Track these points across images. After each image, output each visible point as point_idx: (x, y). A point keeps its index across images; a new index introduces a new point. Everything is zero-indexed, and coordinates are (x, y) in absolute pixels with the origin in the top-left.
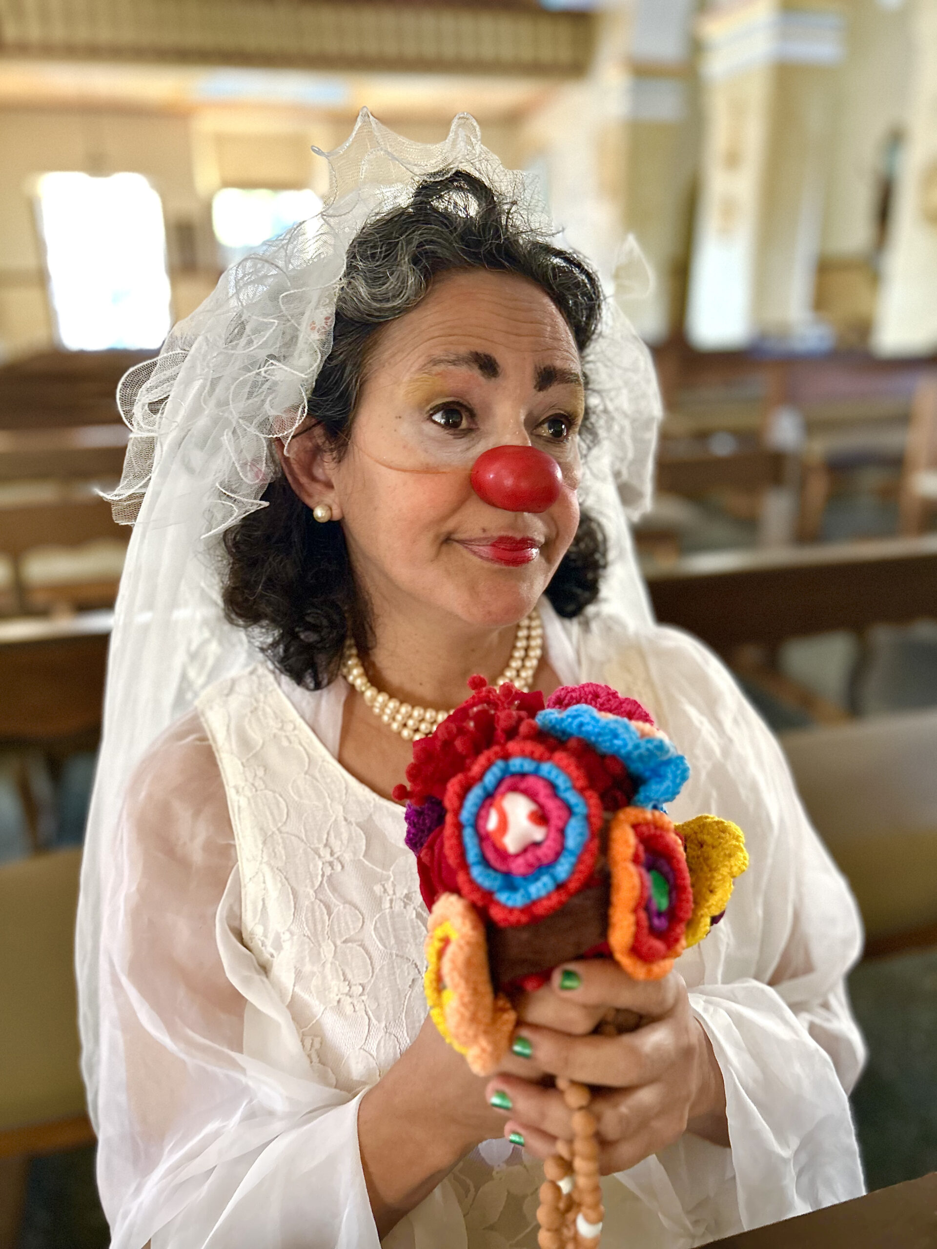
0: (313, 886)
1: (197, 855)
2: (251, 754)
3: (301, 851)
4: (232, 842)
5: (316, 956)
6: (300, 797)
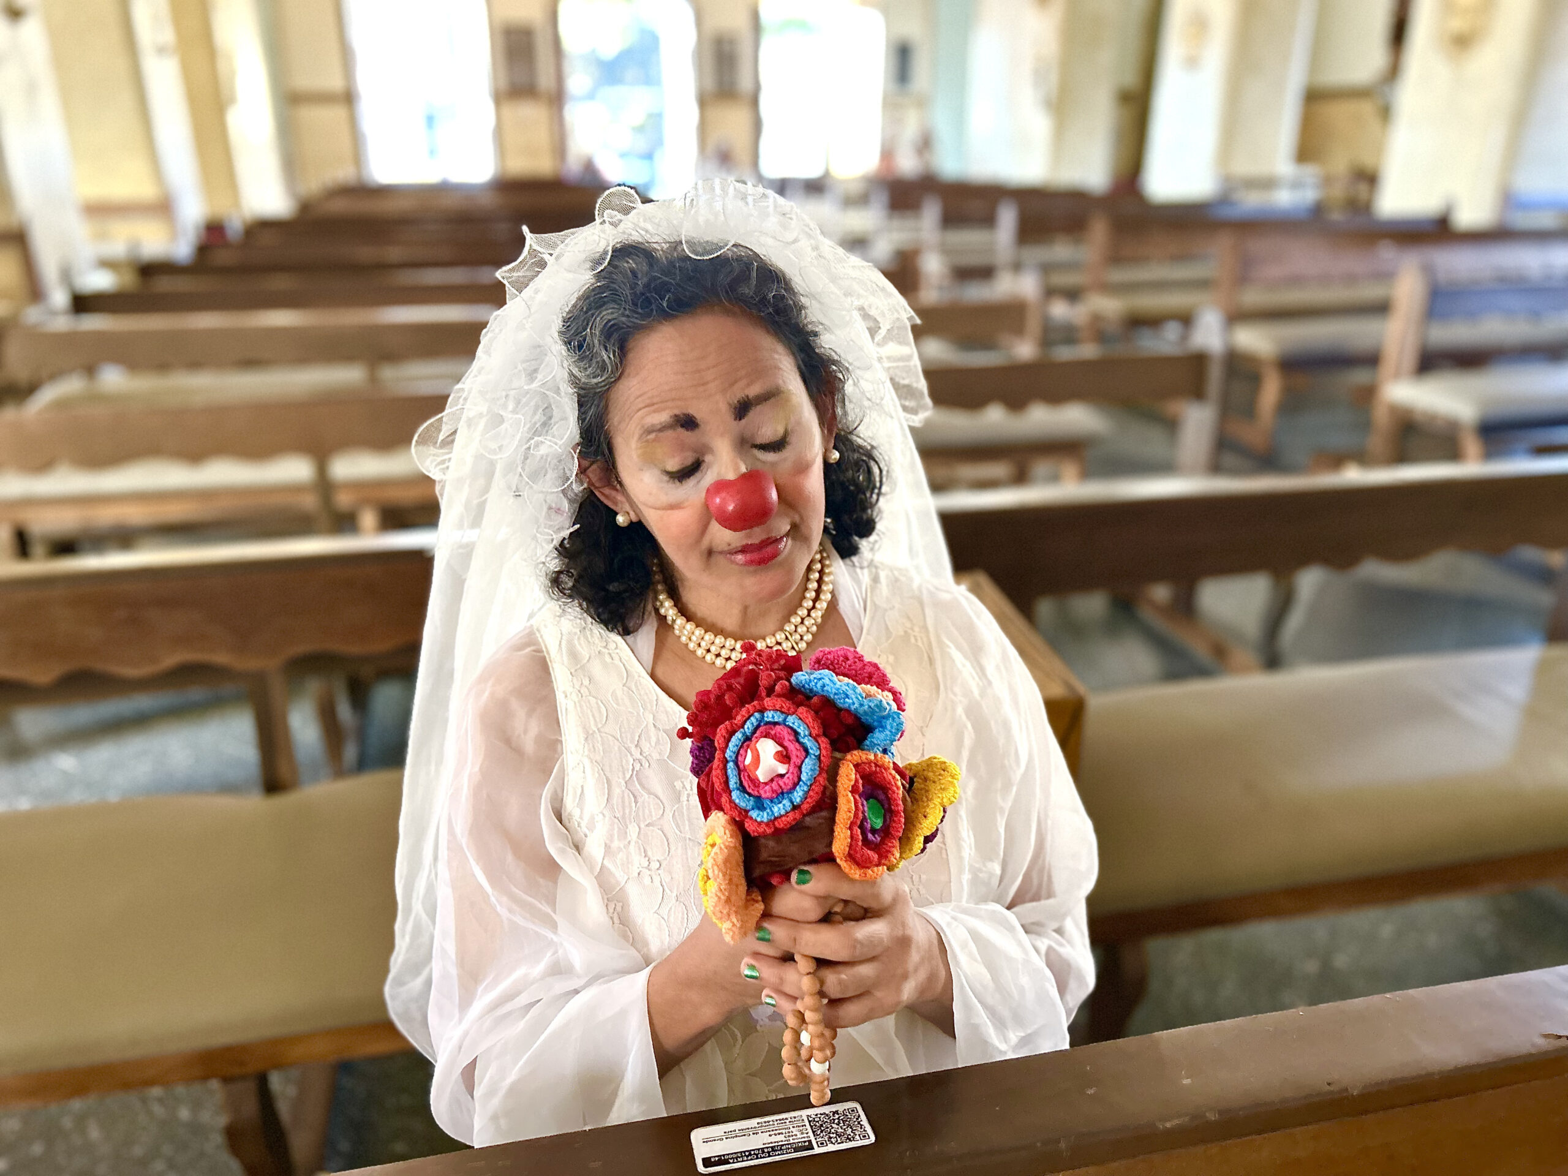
0: (624, 778)
1: (529, 744)
2: (579, 666)
3: (616, 748)
4: (560, 738)
5: (623, 834)
6: (618, 704)
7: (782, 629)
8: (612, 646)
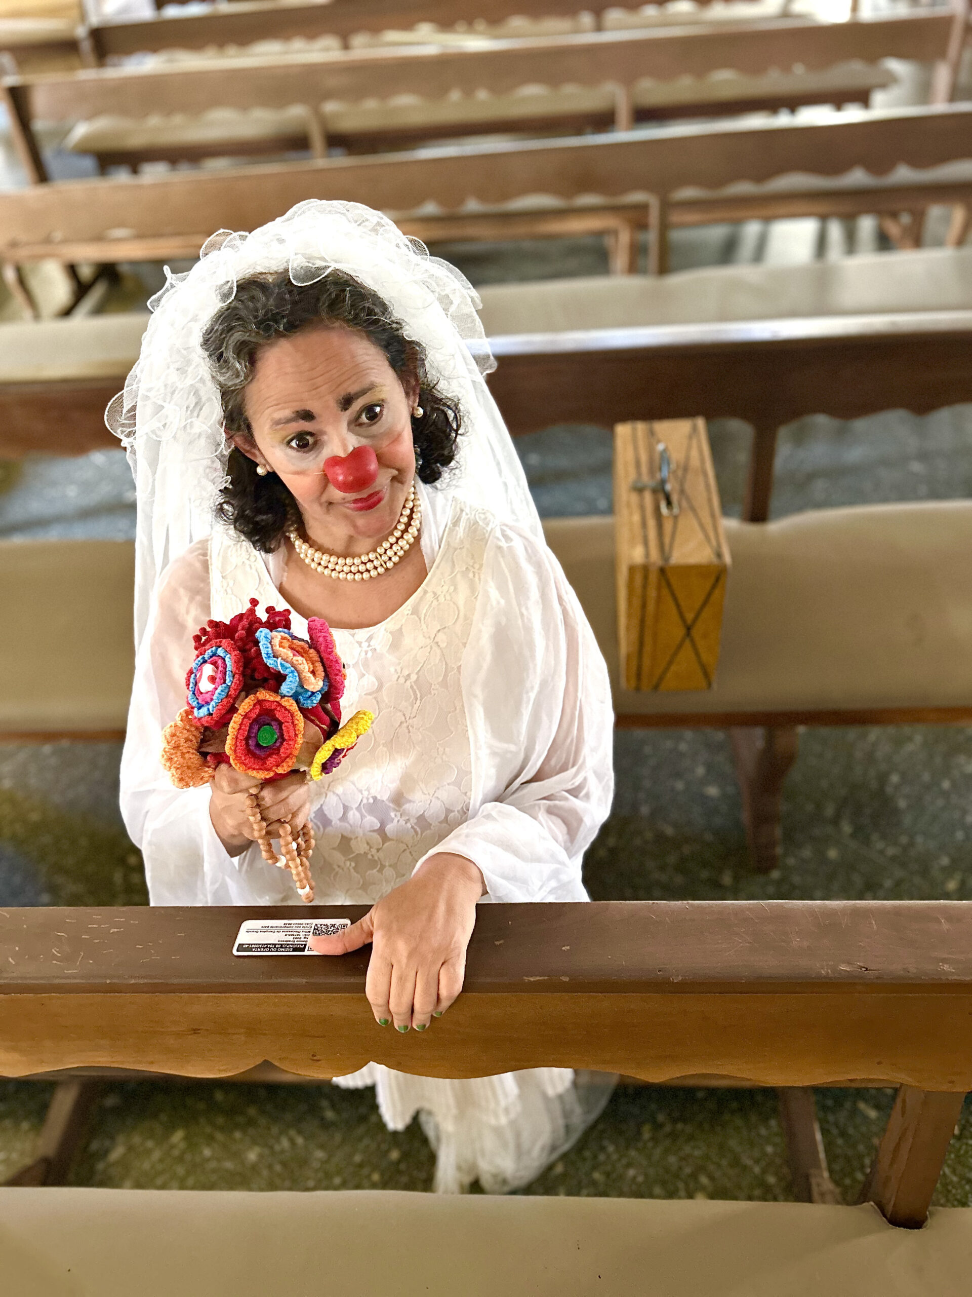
7: (375, 551)
8: (252, 559)
